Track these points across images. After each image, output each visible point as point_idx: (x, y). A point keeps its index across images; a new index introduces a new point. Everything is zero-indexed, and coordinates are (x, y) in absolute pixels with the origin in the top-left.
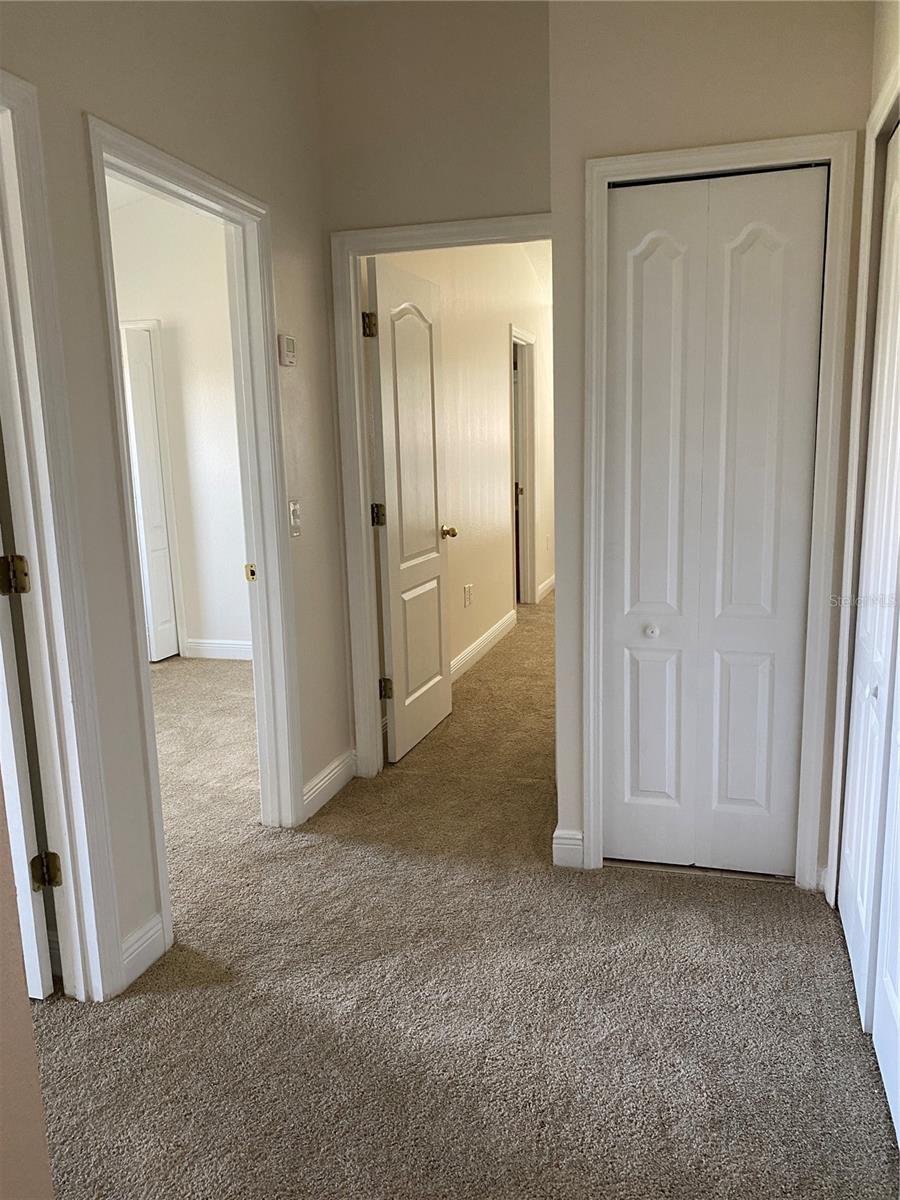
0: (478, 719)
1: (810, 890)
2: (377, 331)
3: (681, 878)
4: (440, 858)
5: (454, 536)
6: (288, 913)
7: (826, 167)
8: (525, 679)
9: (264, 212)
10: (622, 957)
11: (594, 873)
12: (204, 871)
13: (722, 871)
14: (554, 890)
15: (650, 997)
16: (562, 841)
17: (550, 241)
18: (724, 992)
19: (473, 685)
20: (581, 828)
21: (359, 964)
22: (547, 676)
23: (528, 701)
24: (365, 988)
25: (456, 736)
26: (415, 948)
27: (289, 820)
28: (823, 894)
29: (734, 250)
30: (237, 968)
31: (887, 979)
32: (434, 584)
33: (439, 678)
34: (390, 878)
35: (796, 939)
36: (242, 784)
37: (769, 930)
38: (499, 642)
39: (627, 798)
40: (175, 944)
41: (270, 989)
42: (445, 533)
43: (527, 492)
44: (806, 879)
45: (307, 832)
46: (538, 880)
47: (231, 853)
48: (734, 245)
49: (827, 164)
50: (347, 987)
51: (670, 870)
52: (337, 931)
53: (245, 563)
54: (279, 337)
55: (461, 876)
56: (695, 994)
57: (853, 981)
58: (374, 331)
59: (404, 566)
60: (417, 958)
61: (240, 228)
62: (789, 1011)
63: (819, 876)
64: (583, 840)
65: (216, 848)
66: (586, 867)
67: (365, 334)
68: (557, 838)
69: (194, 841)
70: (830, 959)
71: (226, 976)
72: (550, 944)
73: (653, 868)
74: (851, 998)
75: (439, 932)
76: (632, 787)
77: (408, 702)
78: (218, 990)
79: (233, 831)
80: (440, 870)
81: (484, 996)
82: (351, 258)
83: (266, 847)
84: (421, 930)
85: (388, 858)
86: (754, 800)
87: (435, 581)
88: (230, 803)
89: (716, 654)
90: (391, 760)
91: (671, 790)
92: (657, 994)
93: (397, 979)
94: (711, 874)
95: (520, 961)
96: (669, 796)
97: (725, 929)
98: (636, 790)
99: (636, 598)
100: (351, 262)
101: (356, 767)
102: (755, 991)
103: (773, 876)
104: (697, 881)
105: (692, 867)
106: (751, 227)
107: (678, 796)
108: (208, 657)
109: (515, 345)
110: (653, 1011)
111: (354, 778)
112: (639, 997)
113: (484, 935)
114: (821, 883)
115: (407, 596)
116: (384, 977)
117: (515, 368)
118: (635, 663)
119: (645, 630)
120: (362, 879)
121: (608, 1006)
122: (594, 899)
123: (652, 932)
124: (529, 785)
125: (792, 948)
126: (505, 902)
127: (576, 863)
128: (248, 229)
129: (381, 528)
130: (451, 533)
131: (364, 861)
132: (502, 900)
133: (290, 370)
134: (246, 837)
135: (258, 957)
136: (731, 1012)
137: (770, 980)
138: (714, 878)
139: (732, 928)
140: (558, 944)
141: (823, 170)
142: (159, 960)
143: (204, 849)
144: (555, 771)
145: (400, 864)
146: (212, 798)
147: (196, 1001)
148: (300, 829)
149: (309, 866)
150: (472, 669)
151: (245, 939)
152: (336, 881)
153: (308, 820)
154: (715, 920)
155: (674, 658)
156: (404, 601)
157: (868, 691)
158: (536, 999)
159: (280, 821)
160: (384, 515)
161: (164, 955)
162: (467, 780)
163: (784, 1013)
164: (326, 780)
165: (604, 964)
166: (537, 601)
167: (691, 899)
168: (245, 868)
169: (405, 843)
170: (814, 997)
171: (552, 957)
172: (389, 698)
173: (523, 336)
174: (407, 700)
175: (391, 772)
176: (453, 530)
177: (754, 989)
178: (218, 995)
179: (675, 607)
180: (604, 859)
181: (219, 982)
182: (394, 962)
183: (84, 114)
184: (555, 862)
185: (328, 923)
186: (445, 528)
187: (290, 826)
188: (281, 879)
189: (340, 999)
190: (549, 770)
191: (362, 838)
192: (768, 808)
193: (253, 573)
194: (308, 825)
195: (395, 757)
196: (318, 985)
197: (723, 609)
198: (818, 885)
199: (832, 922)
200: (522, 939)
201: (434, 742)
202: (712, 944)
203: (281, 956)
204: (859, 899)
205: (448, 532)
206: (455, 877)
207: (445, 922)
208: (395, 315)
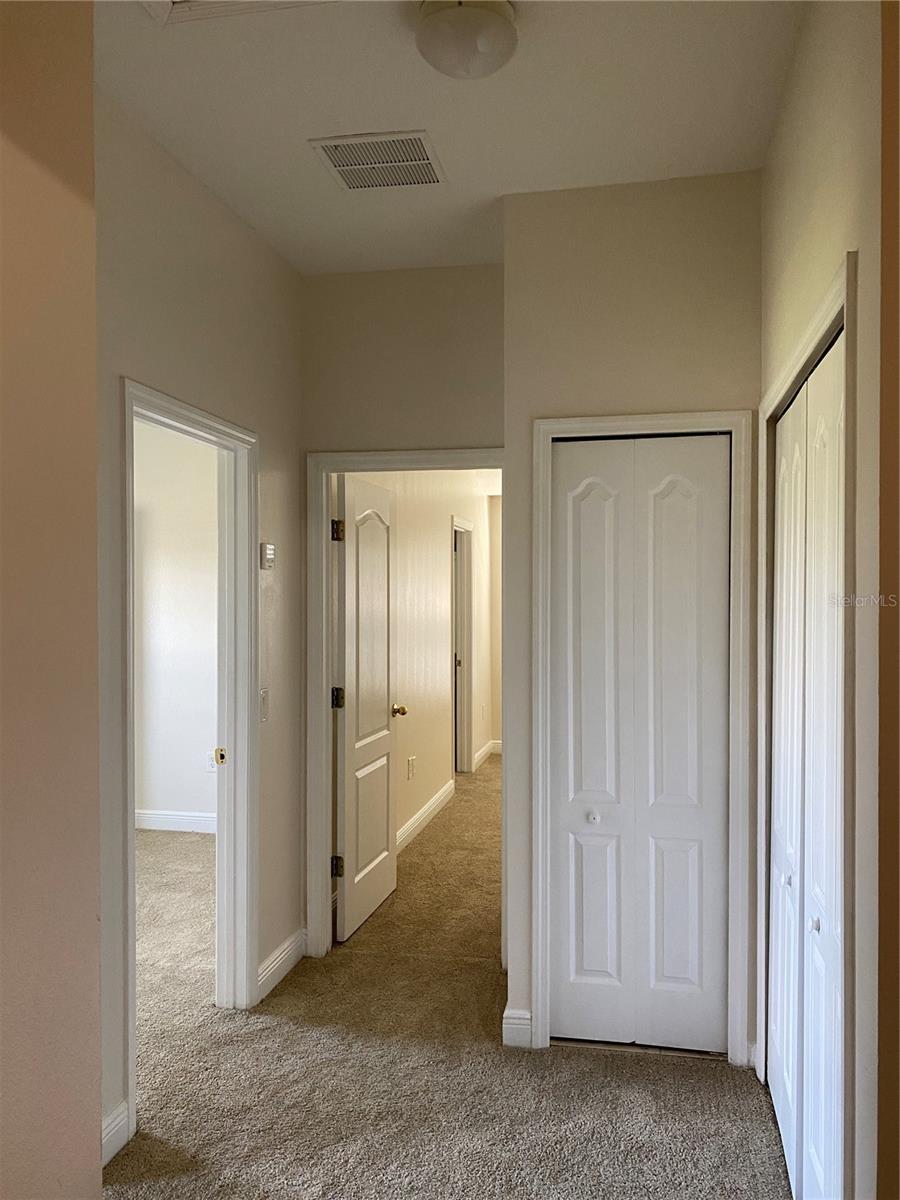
0: (422, 895)
1: (741, 1067)
2: (344, 536)
3: (623, 1057)
4: (394, 1038)
5: (403, 714)
6: (249, 1099)
7: (728, 436)
8: (466, 852)
9: (254, 441)
10: (572, 1137)
11: (541, 1052)
12: (162, 1055)
13: (661, 1048)
14: (505, 1070)
15: (600, 1176)
16: (511, 1021)
17: (500, 471)
18: (668, 1170)
19: (415, 859)
20: (530, 1009)
21: (321, 1149)
22: (487, 849)
23: (470, 876)
24: (330, 1173)
25: (402, 914)
26: (375, 1130)
27: (243, 1002)
28: (753, 1070)
29: (656, 496)
30: (202, 1157)
31: (813, 1151)
32: (384, 761)
33: (385, 854)
34: (347, 1060)
35: (731, 1115)
36: (192, 963)
37: (706, 1107)
38: (439, 813)
39: (572, 977)
40: (137, 1132)
41: (236, 1177)
42: (395, 712)
43: (464, 664)
44: (738, 1056)
45: (261, 1014)
46: (489, 1060)
47: (187, 1037)
48: (657, 490)
49: (729, 433)
50: (312, 1173)
51: (613, 1048)
52: (298, 1116)
53: (216, 747)
54: (261, 545)
55: (416, 1057)
56: (641, 1171)
57: (783, 1155)
58: (341, 536)
59: (358, 745)
60: (377, 1142)
61: (233, 454)
62: (728, 1186)
63: (749, 1052)
64: (531, 1019)
65: (172, 1031)
66: (534, 1047)
67: (333, 539)
68: (507, 1018)
69: (149, 1023)
70: (763, 1135)
71: (191, 1165)
72: (504, 1124)
73: (598, 1047)
74: (783, 1172)
75: (397, 1114)
76: (577, 967)
77: (357, 879)
78: (185, 1179)
79: (187, 1013)
80: (395, 1051)
81: (445, 1180)
82: (324, 474)
83: (223, 1029)
84: (380, 1113)
85: (343, 1039)
86: (687, 978)
87: (385, 758)
88: (182, 983)
89: (651, 840)
90: (339, 939)
91: (612, 968)
92: (606, 1172)
93: (360, 1164)
94: (650, 1051)
95: (475, 1142)
96: (610, 975)
97: (666, 1106)
98: (581, 970)
99: (578, 787)
100: (324, 478)
101: (306, 945)
102: (696, 1168)
103: (707, 1053)
104: (638, 1059)
105: (633, 1044)
106: (668, 479)
107: (619, 974)
108: (148, 828)
109: (456, 532)
110: (603, 1190)
111: (304, 957)
112: (589, 1176)
113: (440, 1116)
114: (752, 1059)
115: (360, 774)
116: (347, 1162)
117: (455, 550)
118: (579, 847)
119: (588, 817)
120: (319, 1061)
121: (561, 1185)
122: (543, 1078)
123: (599, 1110)
124: (475, 965)
125: (729, 1124)
126: (459, 1084)
127: (524, 1043)
128: (239, 455)
129: (339, 710)
130: (401, 711)
131: (319, 1044)
132: (455, 1081)
133: (268, 572)
134: (201, 1019)
135: (221, 1145)
136: (675, 1189)
137: (709, 1156)
138: (653, 1055)
139: (673, 1106)
140: (511, 1125)
141: (725, 438)
142: (123, 1149)
143: (159, 1032)
144: (500, 949)
145: (355, 1046)
146: (163, 978)
147: (163, 1192)
148: (255, 1010)
149: (266, 1049)
150: (413, 842)
151: (209, 1126)
152: (292, 1065)
153: (262, 1002)
154: (657, 1098)
155: (613, 843)
156: (357, 779)
157: (783, 880)
158: (495, 1180)
159: (235, 1003)
160: (343, 698)
161: (128, 1144)
162: (415, 960)
163: (723, 1188)
164: (279, 959)
165: (556, 1144)
166: (474, 770)
167: (633, 1076)
168: (203, 1051)
169: (359, 1023)
170: (750, 1173)
171: (507, 1138)
172: (340, 876)
173: (461, 524)
174: (357, 877)
175: (341, 951)
176: (403, 709)
177: (695, 1165)
178: (185, 1184)
179: (614, 795)
180: (552, 1038)
181: (185, 1170)
182: (355, 1148)
183: (122, 378)
184: (505, 1042)
185: (289, 1107)
186: (395, 707)
187: (244, 1007)
188: (239, 1062)
189: (306, 1186)
190: (494, 948)
191: (315, 1019)
192: (701, 985)
193: (222, 757)
194: (262, 1007)
195: (343, 937)
196: (283, 1172)
197: (656, 798)
198: (749, 1061)
199: (763, 1098)
200: (477, 1120)
201: (380, 920)
202: (655, 1121)
203: (245, 1143)
204: (786, 1074)
205: (398, 711)
206: (409, 1059)
207: (403, 1105)
208: (360, 521)
